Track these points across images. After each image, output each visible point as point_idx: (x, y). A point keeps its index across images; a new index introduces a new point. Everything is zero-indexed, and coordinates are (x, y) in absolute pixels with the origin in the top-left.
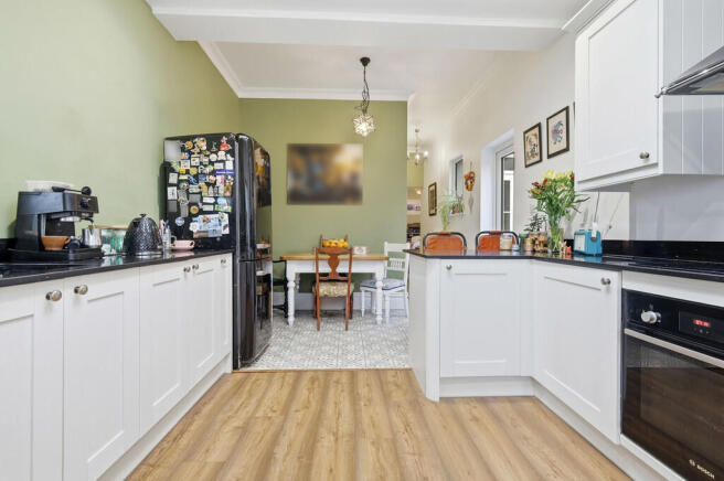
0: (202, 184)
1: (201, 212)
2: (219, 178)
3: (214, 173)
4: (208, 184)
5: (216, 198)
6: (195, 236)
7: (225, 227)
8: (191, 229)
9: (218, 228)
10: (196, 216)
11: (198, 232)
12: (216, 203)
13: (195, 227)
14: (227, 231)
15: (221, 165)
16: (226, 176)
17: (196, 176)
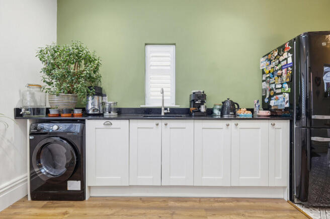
0: (276, 77)
1: (275, 94)
2: (284, 71)
3: (281, 69)
4: (278, 76)
5: (282, 84)
6: (272, 108)
7: (287, 102)
8: (271, 104)
9: (283, 103)
10: (273, 96)
11: (274, 106)
12: (282, 87)
13: (272, 103)
14: (287, 105)
15: (285, 62)
16: (287, 68)
17: (273, 74)
